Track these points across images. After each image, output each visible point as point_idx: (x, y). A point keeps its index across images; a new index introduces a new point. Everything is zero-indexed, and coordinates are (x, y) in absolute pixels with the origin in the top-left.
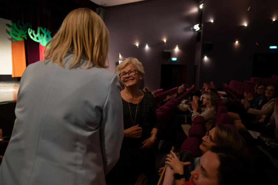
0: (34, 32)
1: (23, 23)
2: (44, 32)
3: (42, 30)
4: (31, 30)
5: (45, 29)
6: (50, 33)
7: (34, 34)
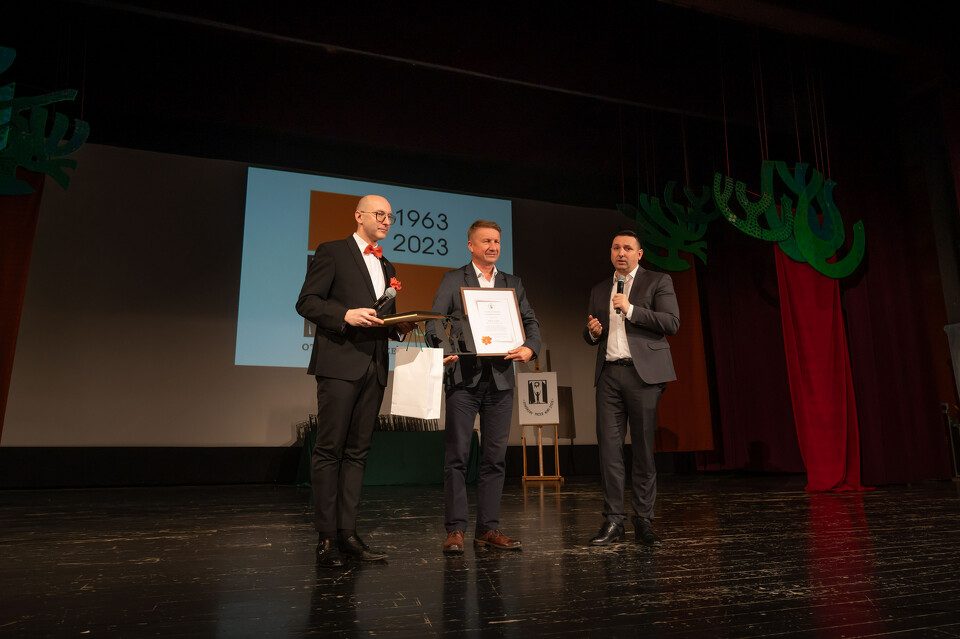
0: (741, 187)
1: (687, 190)
2: (794, 183)
3: (784, 174)
4: (729, 180)
5: (801, 167)
6: (831, 184)
7: (745, 202)
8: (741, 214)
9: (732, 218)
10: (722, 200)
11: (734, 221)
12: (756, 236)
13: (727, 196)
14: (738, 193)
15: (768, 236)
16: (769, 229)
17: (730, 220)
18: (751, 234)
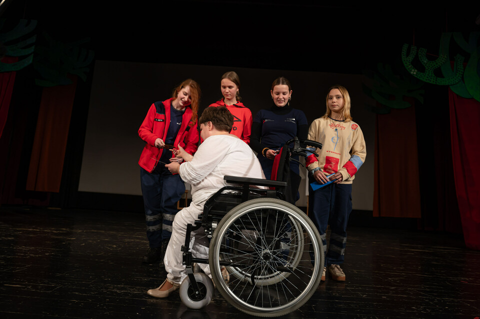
0: (423, 51)
4: (413, 47)
5: (474, 35)
7: (424, 61)
8: (422, 69)
9: (414, 72)
10: (407, 61)
11: (415, 73)
12: (432, 82)
13: (411, 58)
14: (420, 56)
15: (441, 82)
16: (443, 77)
17: (412, 73)
18: (428, 81)
